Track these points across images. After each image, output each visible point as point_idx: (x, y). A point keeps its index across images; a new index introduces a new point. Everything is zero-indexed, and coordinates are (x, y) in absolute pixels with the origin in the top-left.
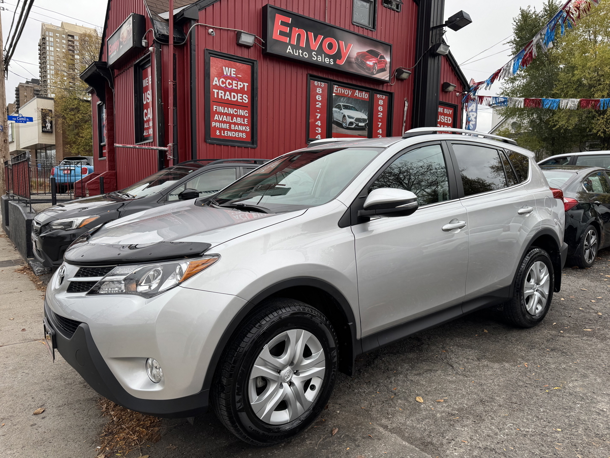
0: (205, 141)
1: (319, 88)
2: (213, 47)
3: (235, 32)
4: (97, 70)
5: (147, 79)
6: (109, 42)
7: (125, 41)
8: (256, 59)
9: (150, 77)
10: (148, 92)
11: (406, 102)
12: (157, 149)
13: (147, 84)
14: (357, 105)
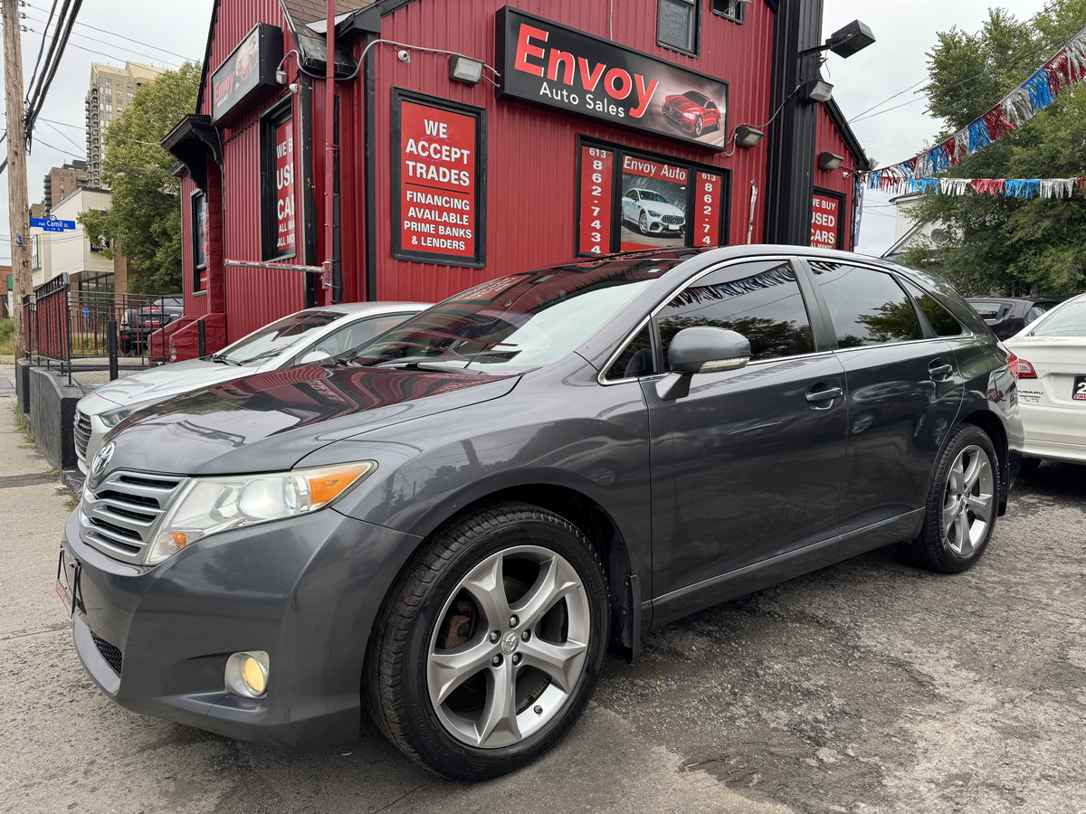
0: (392, 255)
1: (599, 161)
2: (407, 83)
3: (446, 57)
4: (194, 130)
5: (284, 143)
6: (214, 78)
7: (244, 76)
8: (484, 107)
9: (291, 139)
10: (287, 167)
11: (754, 188)
12: (303, 270)
13: (285, 154)
14: (666, 191)
